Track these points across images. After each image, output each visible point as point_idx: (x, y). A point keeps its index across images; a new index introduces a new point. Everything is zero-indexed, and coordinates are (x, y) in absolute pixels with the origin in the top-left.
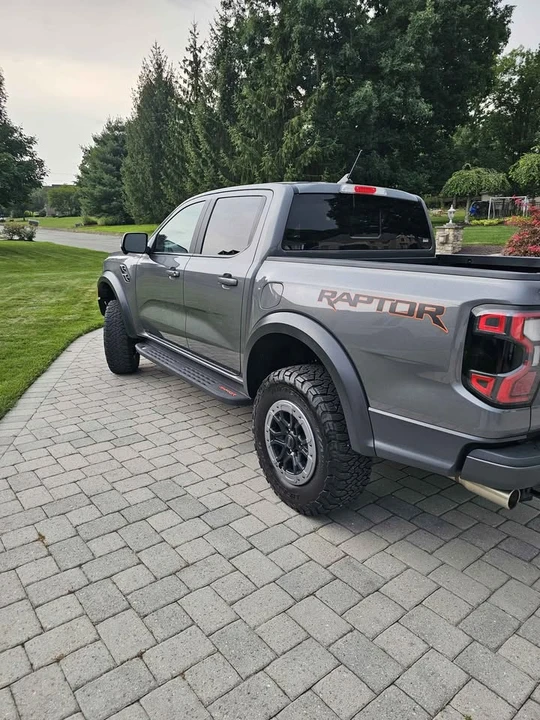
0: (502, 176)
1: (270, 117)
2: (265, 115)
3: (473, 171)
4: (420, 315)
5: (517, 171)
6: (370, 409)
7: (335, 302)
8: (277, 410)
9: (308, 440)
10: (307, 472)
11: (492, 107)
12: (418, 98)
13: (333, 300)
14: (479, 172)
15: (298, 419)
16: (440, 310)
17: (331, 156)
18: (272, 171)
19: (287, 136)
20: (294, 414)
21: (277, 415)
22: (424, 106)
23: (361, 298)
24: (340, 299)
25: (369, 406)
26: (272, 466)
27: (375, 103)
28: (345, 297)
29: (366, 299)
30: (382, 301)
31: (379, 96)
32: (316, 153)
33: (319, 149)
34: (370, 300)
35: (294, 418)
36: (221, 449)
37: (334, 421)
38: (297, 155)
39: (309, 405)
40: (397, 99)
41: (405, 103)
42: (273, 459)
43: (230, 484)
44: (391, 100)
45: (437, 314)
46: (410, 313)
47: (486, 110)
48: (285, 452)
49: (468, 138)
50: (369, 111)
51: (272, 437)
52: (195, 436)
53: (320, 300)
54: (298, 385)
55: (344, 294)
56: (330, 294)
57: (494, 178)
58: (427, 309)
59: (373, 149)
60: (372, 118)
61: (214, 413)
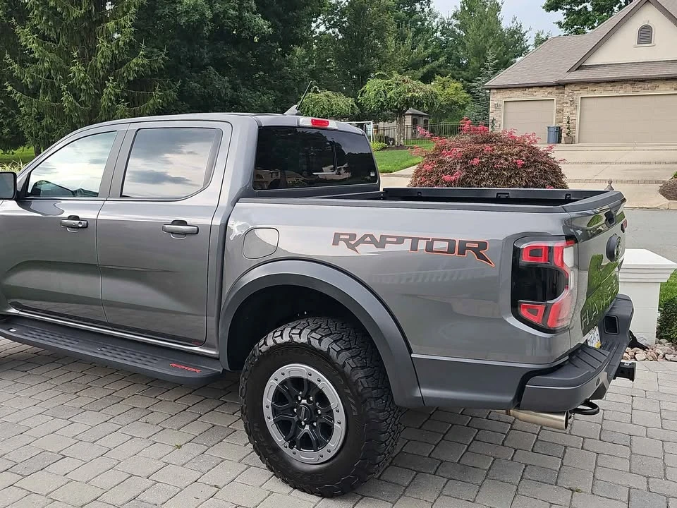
0: (350, 100)
1: (75, 19)
2: (68, 15)
3: (322, 94)
4: (462, 252)
5: (366, 96)
6: (413, 356)
7: (357, 244)
8: (281, 379)
9: (333, 405)
10: (335, 443)
11: (322, 28)
12: (255, 13)
13: (353, 243)
14: (328, 96)
15: (317, 383)
16: (483, 245)
17: (160, 69)
18: (86, 84)
19: (102, 44)
20: (310, 378)
21: (283, 383)
22: (262, 22)
23: (388, 239)
24: (362, 240)
25: (411, 352)
26: (276, 449)
27: (208, 14)
28: (368, 239)
29: (395, 240)
30: (415, 241)
31: (211, 7)
32: (143, 65)
33: (146, 61)
34: (400, 240)
35: (310, 383)
36: (179, 447)
37: (367, 377)
38: (117, 67)
39: (333, 364)
40: (232, 12)
41: (240, 18)
42: (279, 438)
43: (220, 485)
44: (225, 12)
45: (480, 249)
46: (451, 250)
47: (317, 30)
48: (296, 427)
49: (304, 57)
50: (202, 21)
51: (275, 412)
52: (133, 437)
53: (335, 243)
54: (315, 343)
55: (366, 236)
56: (348, 237)
57: (343, 102)
58: (468, 245)
59: (209, 65)
60: (206, 31)
61: (142, 402)
